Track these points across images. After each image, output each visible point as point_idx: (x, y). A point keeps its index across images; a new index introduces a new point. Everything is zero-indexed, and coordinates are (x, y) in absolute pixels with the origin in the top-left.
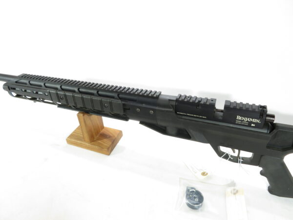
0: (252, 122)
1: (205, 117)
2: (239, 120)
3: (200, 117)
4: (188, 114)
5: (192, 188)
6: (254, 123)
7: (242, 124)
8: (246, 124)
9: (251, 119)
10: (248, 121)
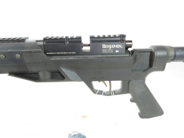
0: (115, 49)
1: (74, 53)
2: (105, 49)
3: (70, 53)
4: (58, 53)
5: (74, 132)
6: (117, 49)
7: (108, 52)
8: (111, 51)
9: (114, 45)
10: (112, 48)
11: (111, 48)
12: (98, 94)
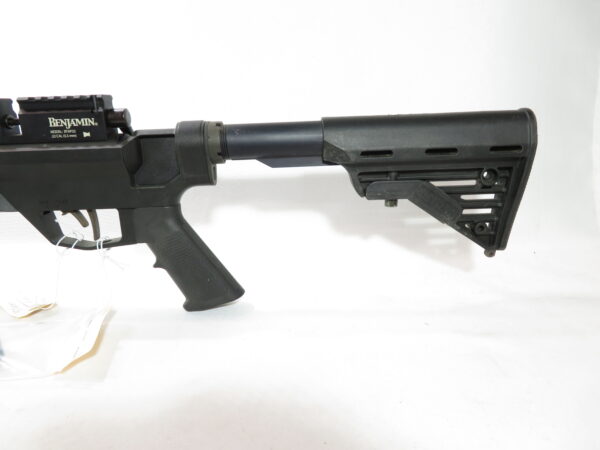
0: (81, 129)
2: (57, 128)
7: (65, 136)
8: (72, 134)
9: (77, 120)
10: (73, 127)
11: (70, 126)
12: (76, 247)
